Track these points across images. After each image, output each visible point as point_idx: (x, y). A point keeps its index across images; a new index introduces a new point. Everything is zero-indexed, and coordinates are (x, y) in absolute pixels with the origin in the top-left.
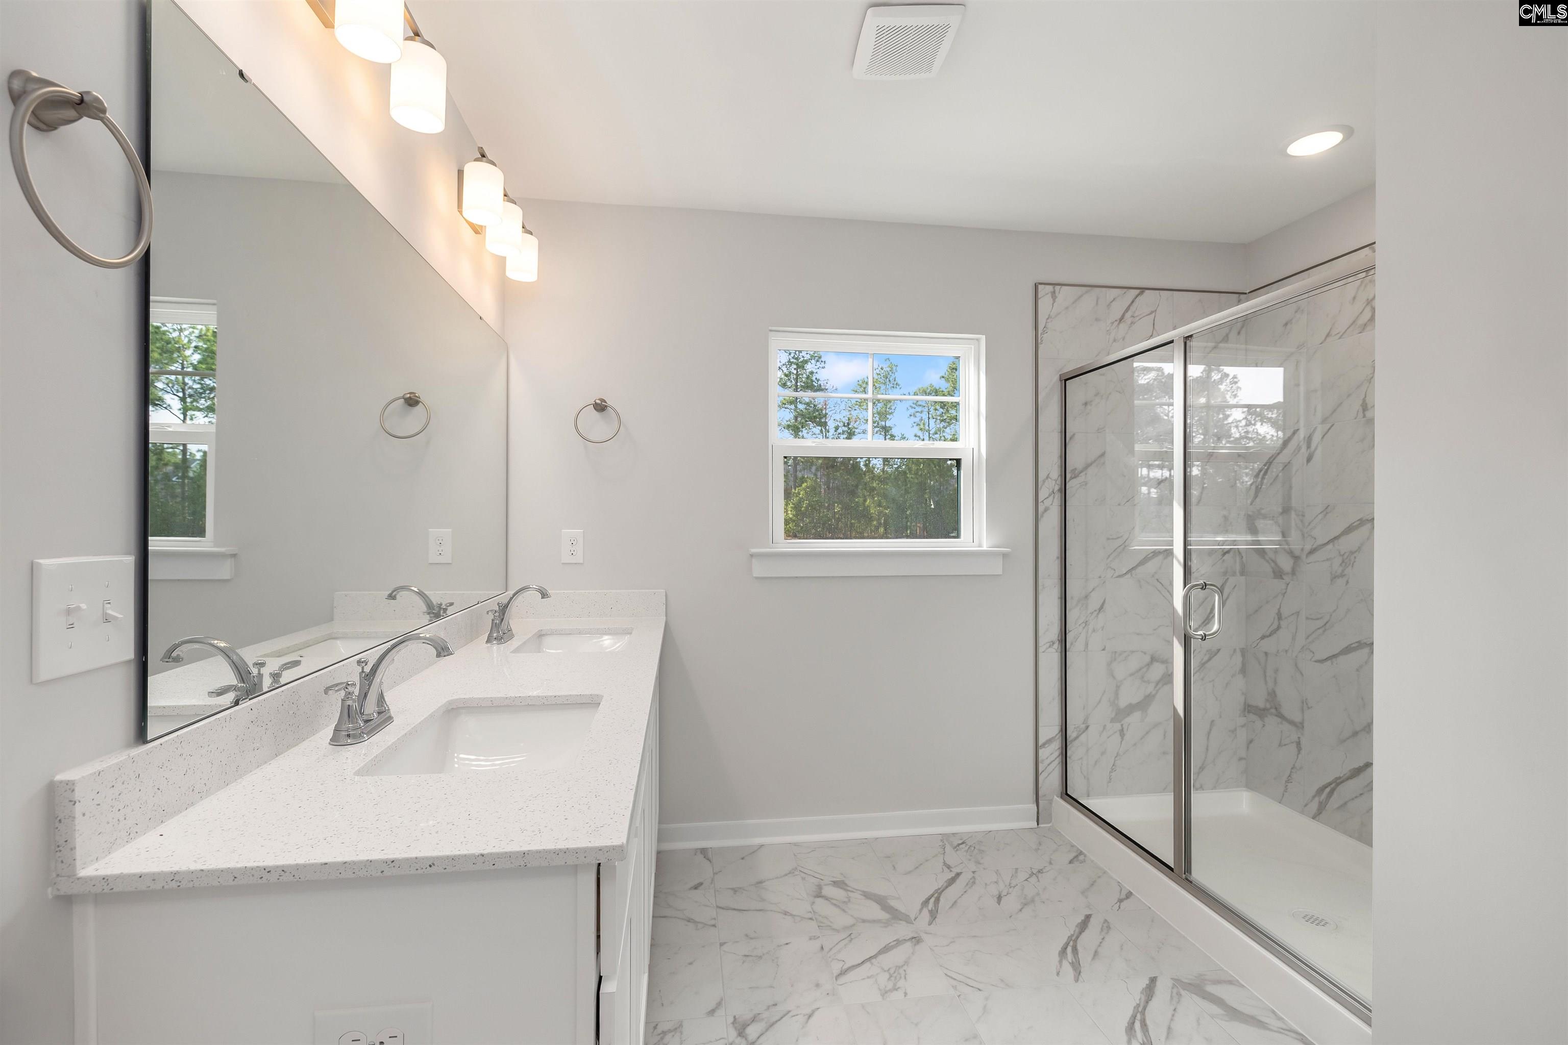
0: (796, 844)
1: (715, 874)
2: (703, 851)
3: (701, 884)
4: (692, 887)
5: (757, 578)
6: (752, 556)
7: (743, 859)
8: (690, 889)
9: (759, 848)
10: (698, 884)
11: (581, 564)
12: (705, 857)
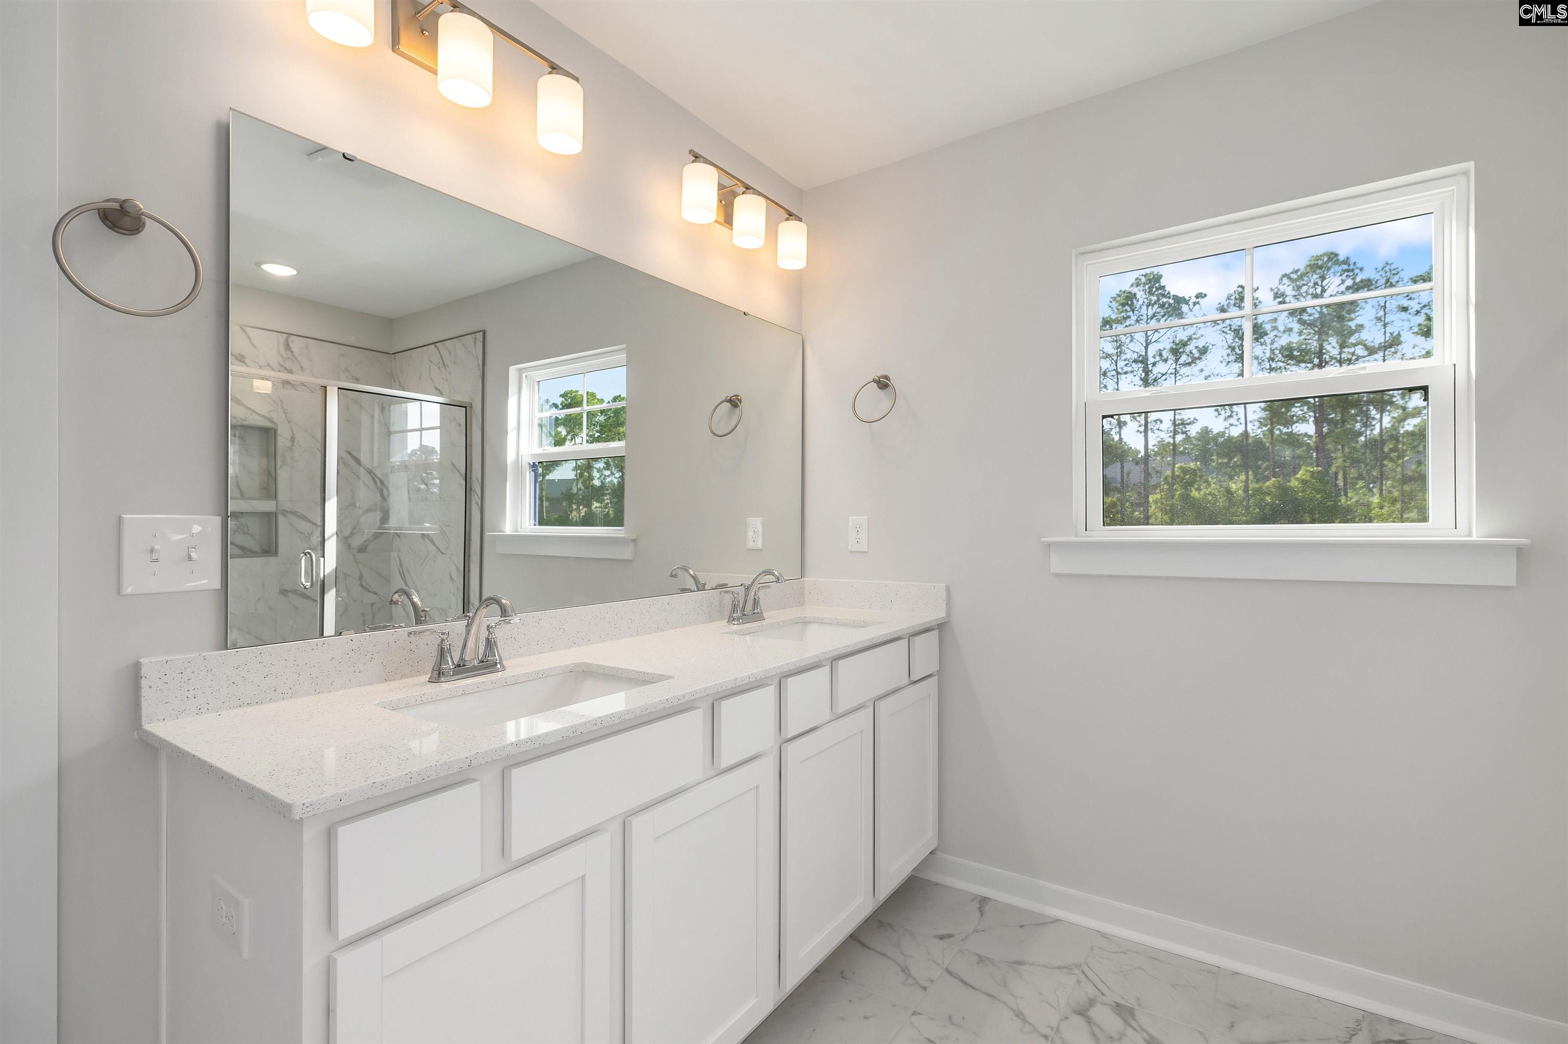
0: (1104, 935)
1: (976, 931)
2: (983, 902)
3: (950, 936)
4: (939, 936)
5: (1058, 575)
6: (1049, 545)
7: (1022, 926)
8: (935, 937)
9: (1052, 922)
10: (947, 935)
11: (866, 552)
12: (979, 908)
